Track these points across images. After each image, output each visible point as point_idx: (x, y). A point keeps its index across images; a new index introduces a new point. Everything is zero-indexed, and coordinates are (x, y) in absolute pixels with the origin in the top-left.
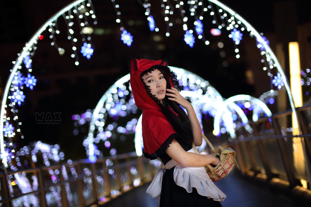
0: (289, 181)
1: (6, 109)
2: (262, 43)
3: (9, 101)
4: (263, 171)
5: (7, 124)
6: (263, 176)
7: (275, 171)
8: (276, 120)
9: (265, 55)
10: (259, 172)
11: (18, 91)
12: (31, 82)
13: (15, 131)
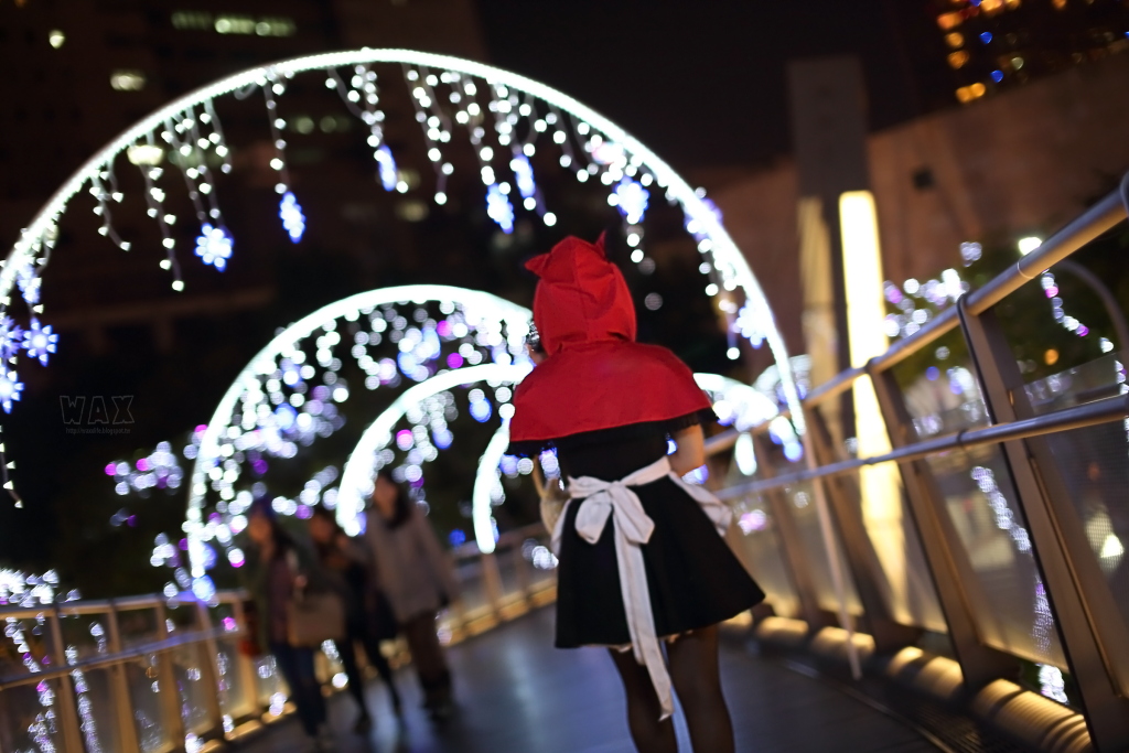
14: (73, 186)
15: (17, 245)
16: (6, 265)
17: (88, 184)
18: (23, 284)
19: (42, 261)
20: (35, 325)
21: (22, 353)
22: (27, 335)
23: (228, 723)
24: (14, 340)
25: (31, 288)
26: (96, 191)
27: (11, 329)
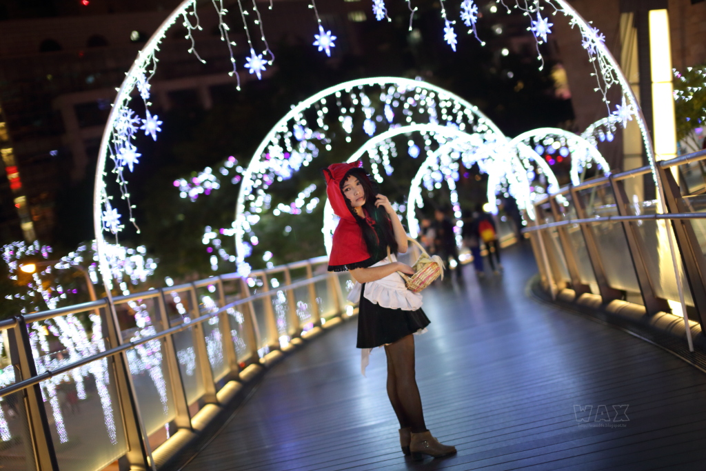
0: (645, 305)
1: (105, 178)
2: (593, 39)
3: (110, 164)
4: (594, 287)
5: (109, 206)
6: (595, 296)
7: (617, 285)
8: (621, 184)
9: (597, 62)
10: (587, 289)
11: (127, 144)
12: (152, 125)
13: (123, 220)
14: (171, 21)
15: (136, 61)
16: (129, 75)
17: (181, 19)
18: (140, 88)
19: (152, 72)
20: (148, 114)
21: (140, 133)
22: (144, 121)
23: (260, 352)
24: (134, 124)
25: (145, 90)
26: (186, 24)
27: (133, 117)
